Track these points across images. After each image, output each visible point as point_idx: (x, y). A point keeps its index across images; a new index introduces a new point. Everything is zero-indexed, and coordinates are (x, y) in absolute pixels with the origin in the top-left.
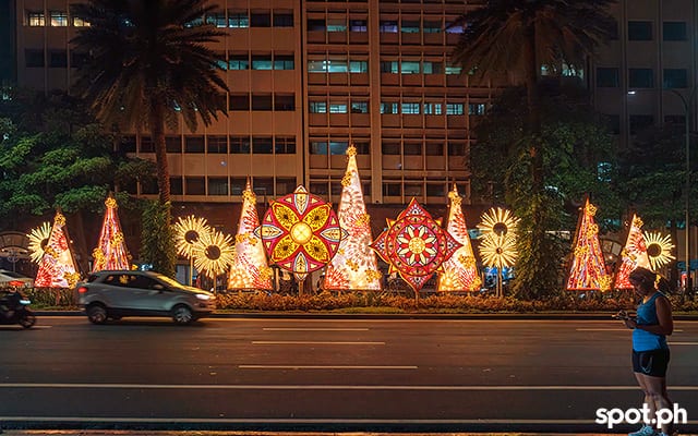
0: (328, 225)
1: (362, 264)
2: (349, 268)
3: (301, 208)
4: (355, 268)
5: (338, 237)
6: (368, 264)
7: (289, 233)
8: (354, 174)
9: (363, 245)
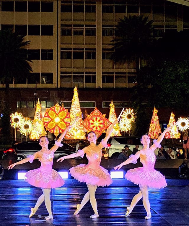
0: (66, 117)
1: (79, 129)
2: (74, 131)
3: (57, 111)
4: (76, 131)
5: (70, 121)
6: (81, 129)
7: (53, 120)
8: (76, 98)
9: (79, 123)
